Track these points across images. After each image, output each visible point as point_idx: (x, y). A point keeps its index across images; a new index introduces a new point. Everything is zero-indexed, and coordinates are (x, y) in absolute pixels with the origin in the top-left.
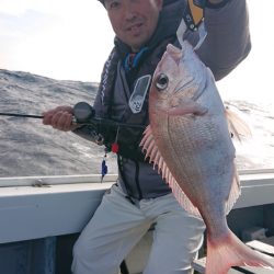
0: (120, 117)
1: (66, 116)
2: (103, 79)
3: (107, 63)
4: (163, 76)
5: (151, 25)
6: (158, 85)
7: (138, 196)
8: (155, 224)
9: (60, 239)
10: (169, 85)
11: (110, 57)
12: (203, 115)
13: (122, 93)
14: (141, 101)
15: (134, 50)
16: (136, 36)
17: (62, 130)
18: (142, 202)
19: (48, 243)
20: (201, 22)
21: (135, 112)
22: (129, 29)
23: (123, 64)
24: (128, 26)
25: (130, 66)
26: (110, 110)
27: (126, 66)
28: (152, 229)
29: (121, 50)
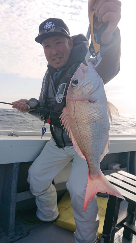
0: (51, 105)
1: (24, 105)
2: (43, 85)
3: (44, 77)
4: (75, 80)
5: (66, 58)
6: (73, 84)
7: (63, 145)
8: (73, 159)
9: (21, 164)
10: (78, 84)
11: (46, 74)
12: (94, 102)
13: (52, 92)
14: (62, 96)
15: (58, 70)
16: (58, 63)
17: (22, 111)
18: (66, 148)
19: (15, 166)
20: (98, 52)
21: (59, 102)
22: (54, 60)
23: (52, 77)
24: (54, 58)
25: (56, 78)
26: (46, 102)
27: (54, 78)
28: (72, 161)
29: (51, 70)
